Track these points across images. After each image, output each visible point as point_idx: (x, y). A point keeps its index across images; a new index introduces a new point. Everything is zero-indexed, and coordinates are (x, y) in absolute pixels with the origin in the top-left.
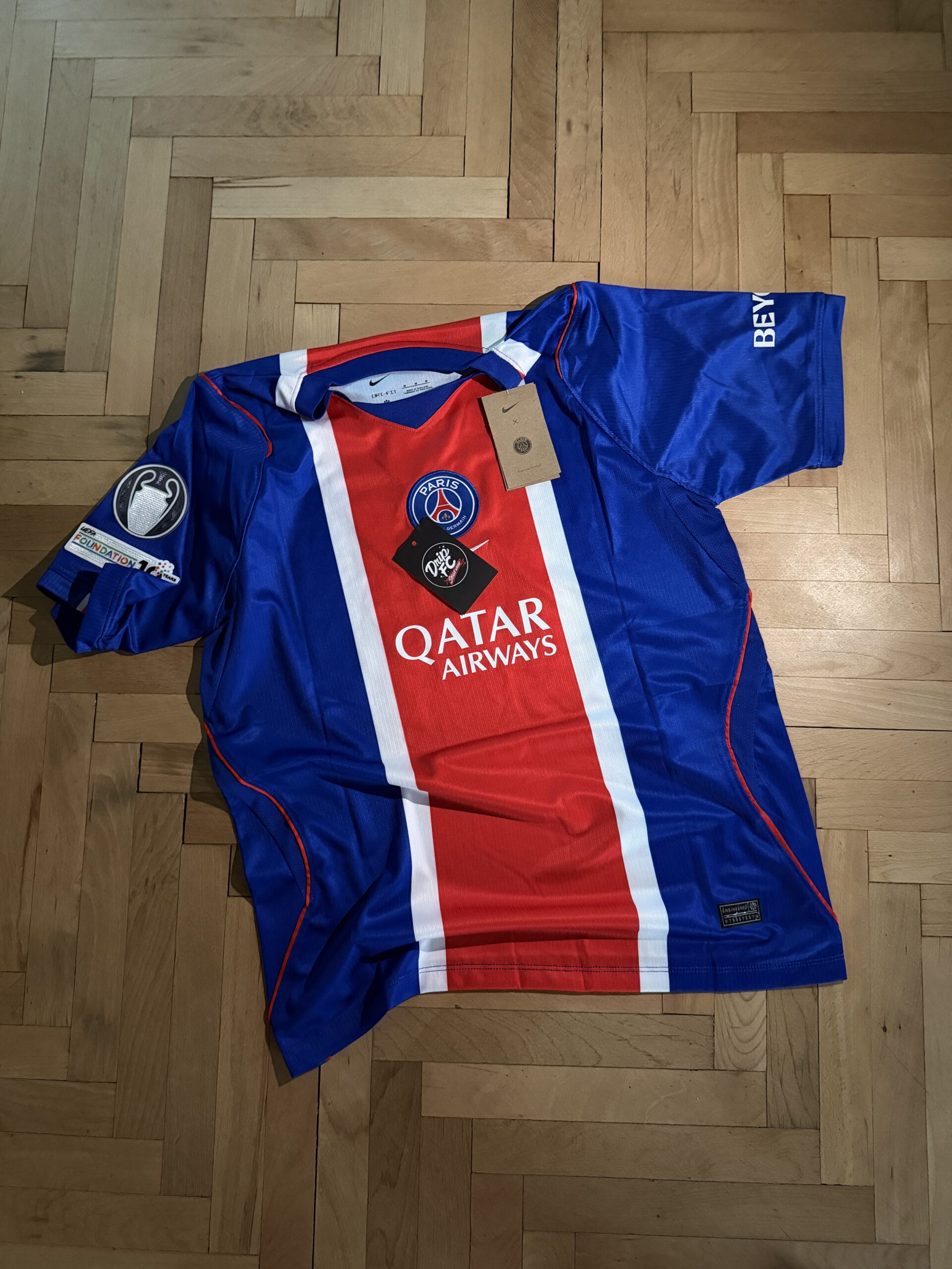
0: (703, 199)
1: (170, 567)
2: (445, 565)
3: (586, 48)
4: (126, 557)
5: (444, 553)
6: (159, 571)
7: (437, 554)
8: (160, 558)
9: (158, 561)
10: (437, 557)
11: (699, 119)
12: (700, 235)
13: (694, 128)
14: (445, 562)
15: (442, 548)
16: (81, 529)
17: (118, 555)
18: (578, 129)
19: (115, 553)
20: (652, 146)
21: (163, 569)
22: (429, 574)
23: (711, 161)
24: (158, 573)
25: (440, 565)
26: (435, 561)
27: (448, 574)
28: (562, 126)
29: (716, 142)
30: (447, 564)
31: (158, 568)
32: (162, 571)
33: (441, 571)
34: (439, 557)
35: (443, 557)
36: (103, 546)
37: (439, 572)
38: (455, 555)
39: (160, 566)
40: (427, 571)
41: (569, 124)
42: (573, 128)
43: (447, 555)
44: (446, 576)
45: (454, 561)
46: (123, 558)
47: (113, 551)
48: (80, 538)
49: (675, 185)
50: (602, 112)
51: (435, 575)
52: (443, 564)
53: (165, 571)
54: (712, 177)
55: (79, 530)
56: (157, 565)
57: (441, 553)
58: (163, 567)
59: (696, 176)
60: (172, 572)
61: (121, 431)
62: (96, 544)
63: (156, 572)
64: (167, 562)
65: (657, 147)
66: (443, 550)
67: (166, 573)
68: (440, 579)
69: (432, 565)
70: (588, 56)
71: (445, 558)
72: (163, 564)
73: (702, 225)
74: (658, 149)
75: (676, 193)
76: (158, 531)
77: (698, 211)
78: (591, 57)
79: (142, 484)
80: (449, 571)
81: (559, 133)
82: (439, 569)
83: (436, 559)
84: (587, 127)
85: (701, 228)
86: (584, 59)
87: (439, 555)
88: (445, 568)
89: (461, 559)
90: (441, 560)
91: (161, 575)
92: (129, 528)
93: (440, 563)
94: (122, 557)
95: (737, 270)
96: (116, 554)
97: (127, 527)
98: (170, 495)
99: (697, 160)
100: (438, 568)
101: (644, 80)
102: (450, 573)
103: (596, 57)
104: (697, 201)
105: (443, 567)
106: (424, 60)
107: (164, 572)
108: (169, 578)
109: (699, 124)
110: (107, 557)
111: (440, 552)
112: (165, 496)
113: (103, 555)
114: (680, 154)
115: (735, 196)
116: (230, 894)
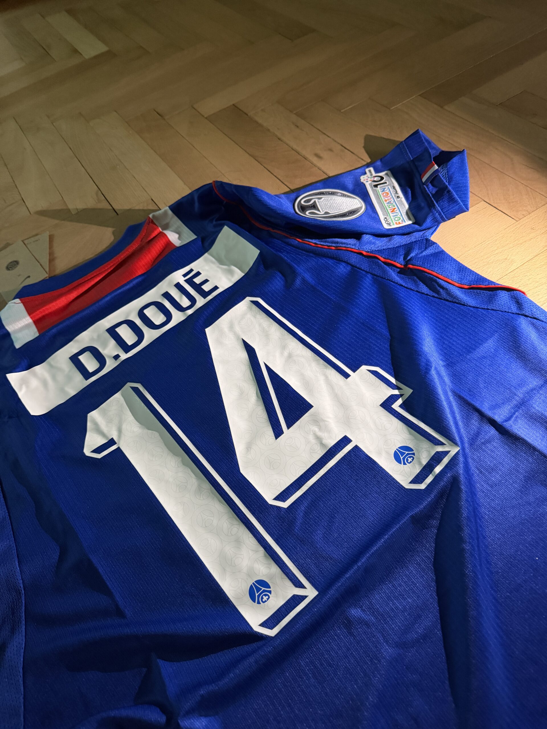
3: (291, 124)
18: (325, 154)
21: (369, 178)
31: (371, 180)
41: (317, 155)
42: (322, 155)
46: (384, 196)
48: (396, 222)
50: (333, 139)
56: (370, 182)
67: (369, 176)
70: (296, 126)
78: (298, 125)
81: (315, 162)
84: (330, 150)
86: (294, 128)
91: (374, 177)
103: (302, 123)
108: (371, 173)
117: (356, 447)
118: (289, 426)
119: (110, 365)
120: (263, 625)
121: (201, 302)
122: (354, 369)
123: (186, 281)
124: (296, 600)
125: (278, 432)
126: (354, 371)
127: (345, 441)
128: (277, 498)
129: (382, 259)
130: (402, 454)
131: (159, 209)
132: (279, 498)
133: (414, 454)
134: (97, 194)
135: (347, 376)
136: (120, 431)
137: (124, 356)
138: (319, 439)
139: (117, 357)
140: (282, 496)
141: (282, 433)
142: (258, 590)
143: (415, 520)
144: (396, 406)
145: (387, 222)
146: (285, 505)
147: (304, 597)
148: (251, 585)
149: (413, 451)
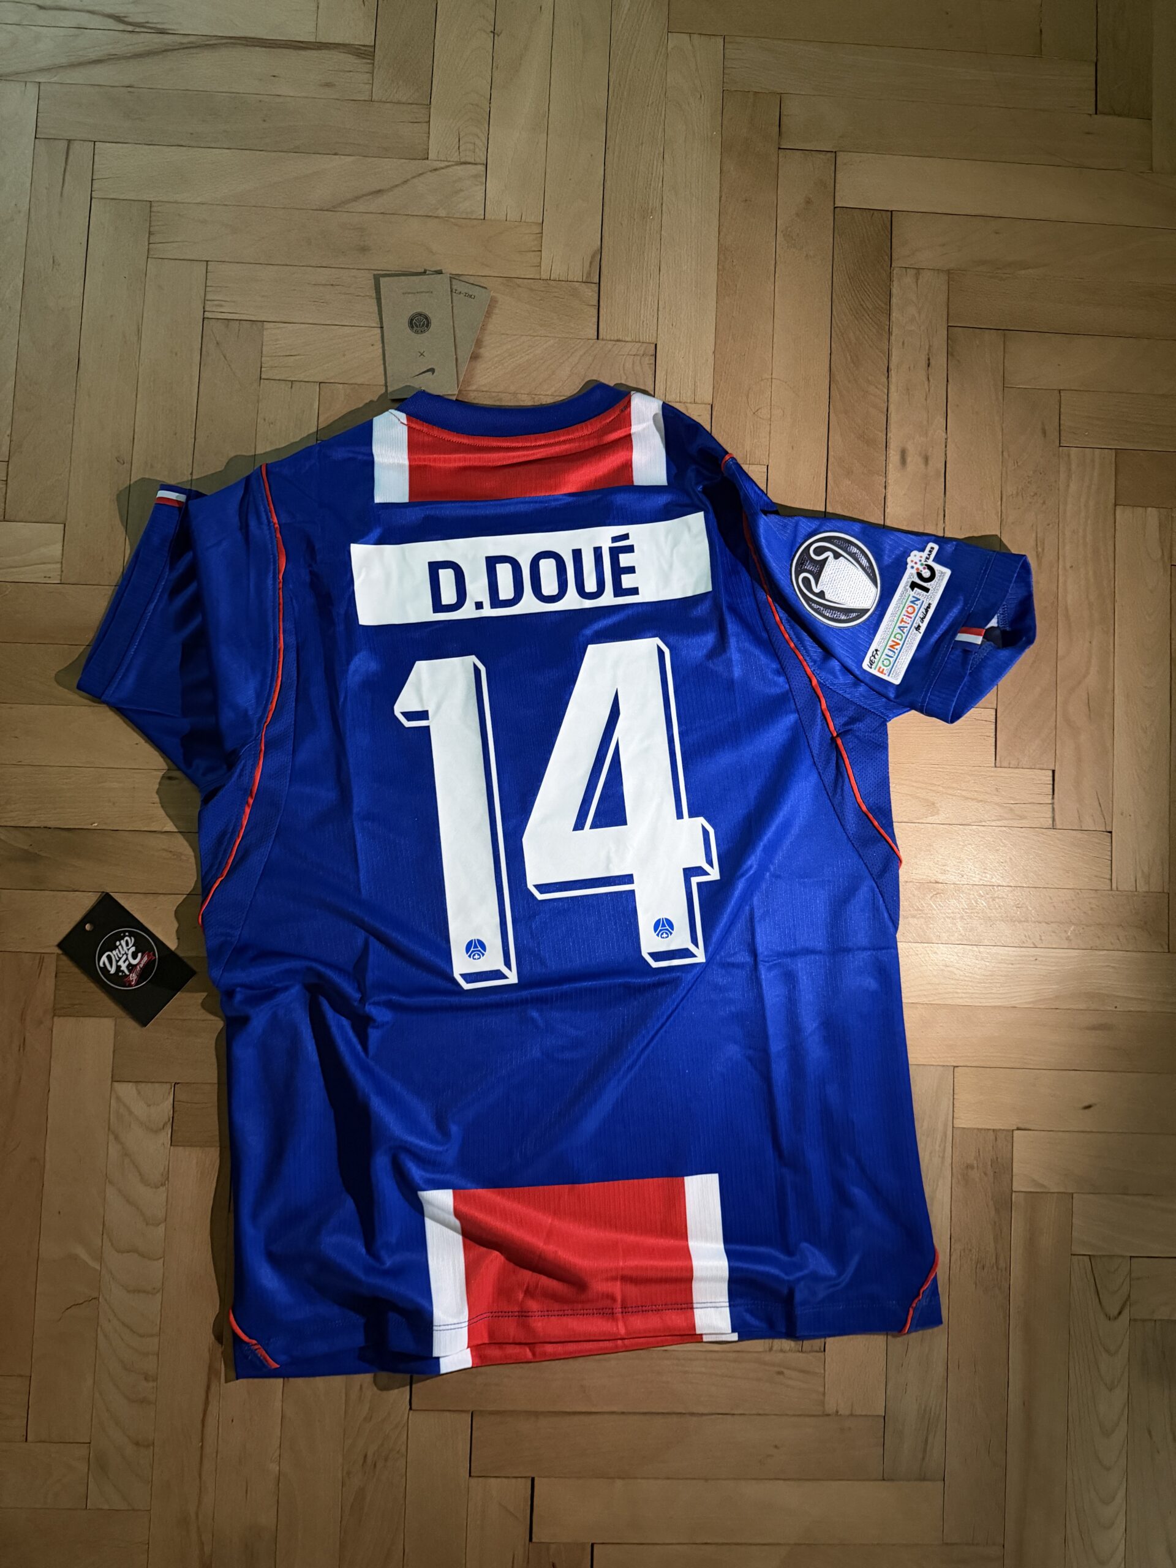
0: (1071, 567)
1: (915, 556)
2: (127, 959)
3: (927, 347)
4: (906, 608)
5: (127, 942)
6: (921, 568)
7: (118, 943)
8: (906, 568)
9: (909, 570)
10: (117, 947)
11: (1069, 456)
12: (1067, 617)
13: (1063, 469)
14: (127, 955)
15: (125, 936)
16: (871, 668)
17: (903, 618)
18: (914, 460)
19: (901, 622)
20: (1010, 489)
21: (919, 563)
22: (104, 969)
23: (1083, 514)
24: (924, 568)
25: (120, 958)
26: (114, 952)
27: (130, 971)
28: (894, 457)
29: (1089, 487)
30: (130, 957)
31: (918, 569)
32: (922, 564)
33: (120, 967)
34: (120, 947)
35: (125, 948)
37: (119, 967)
38: (141, 947)
39: (916, 566)
40: (101, 965)
41: (903, 454)
42: (909, 460)
43: (130, 945)
44: (127, 973)
45: (140, 955)
46: (907, 612)
47: (898, 625)
48: (883, 667)
49: (1037, 545)
50: (946, 439)
51: (113, 971)
52: (125, 957)
53: (920, 561)
54: (1084, 537)
55: (873, 671)
56: (914, 571)
57: (123, 943)
59: (1064, 534)
60: (920, 553)
62: (890, 646)
63: (924, 571)
64: (909, 560)
65: (1015, 492)
66: (127, 938)
67: (923, 559)
68: (119, 977)
69: (109, 958)
70: (929, 359)
71: (128, 949)
72: (913, 564)
73: (1069, 602)
74: (1017, 494)
75: (1038, 556)
77: (1065, 582)
78: (932, 362)
80: (131, 967)
81: (890, 467)
82: (119, 964)
83: (115, 950)
84: (926, 460)
85: (1069, 607)
86: (924, 363)
87: (120, 944)
88: (127, 963)
89: (149, 952)
90: (123, 952)
91: (926, 565)
92: (870, 606)
93: (120, 956)
95: (1112, 665)
96: (903, 621)
97: (869, 609)
98: (830, 554)
99: (1065, 511)
100: (117, 962)
101: (1001, 398)
102: (132, 969)
103: (940, 360)
104: (1065, 569)
105: (124, 962)
106: (714, 352)
107: (923, 562)
108: (929, 555)
109: (1069, 463)
110: (906, 632)
111: (122, 941)
112: (831, 560)
113: (904, 637)
114: (1044, 503)
115: (1111, 565)
116: (472, 1474)
117: (633, 892)
118: (592, 827)
119: (468, 612)
120: (462, 975)
121: (608, 599)
122: (692, 815)
123: (611, 549)
124: (498, 975)
125: (579, 825)
126: (691, 815)
127: (628, 879)
128: (537, 887)
129: (824, 706)
130: (663, 925)
131: (653, 393)
132: (539, 887)
133: (671, 933)
134: (593, 257)
135: (680, 816)
136: (438, 707)
137: (488, 612)
138: (609, 860)
139: (479, 606)
140: (542, 888)
141: (582, 828)
142: (476, 947)
143: (627, 987)
144: (695, 880)
145: (872, 658)
146: (540, 897)
147: (505, 977)
148: (472, 941)
149: (673, 930)
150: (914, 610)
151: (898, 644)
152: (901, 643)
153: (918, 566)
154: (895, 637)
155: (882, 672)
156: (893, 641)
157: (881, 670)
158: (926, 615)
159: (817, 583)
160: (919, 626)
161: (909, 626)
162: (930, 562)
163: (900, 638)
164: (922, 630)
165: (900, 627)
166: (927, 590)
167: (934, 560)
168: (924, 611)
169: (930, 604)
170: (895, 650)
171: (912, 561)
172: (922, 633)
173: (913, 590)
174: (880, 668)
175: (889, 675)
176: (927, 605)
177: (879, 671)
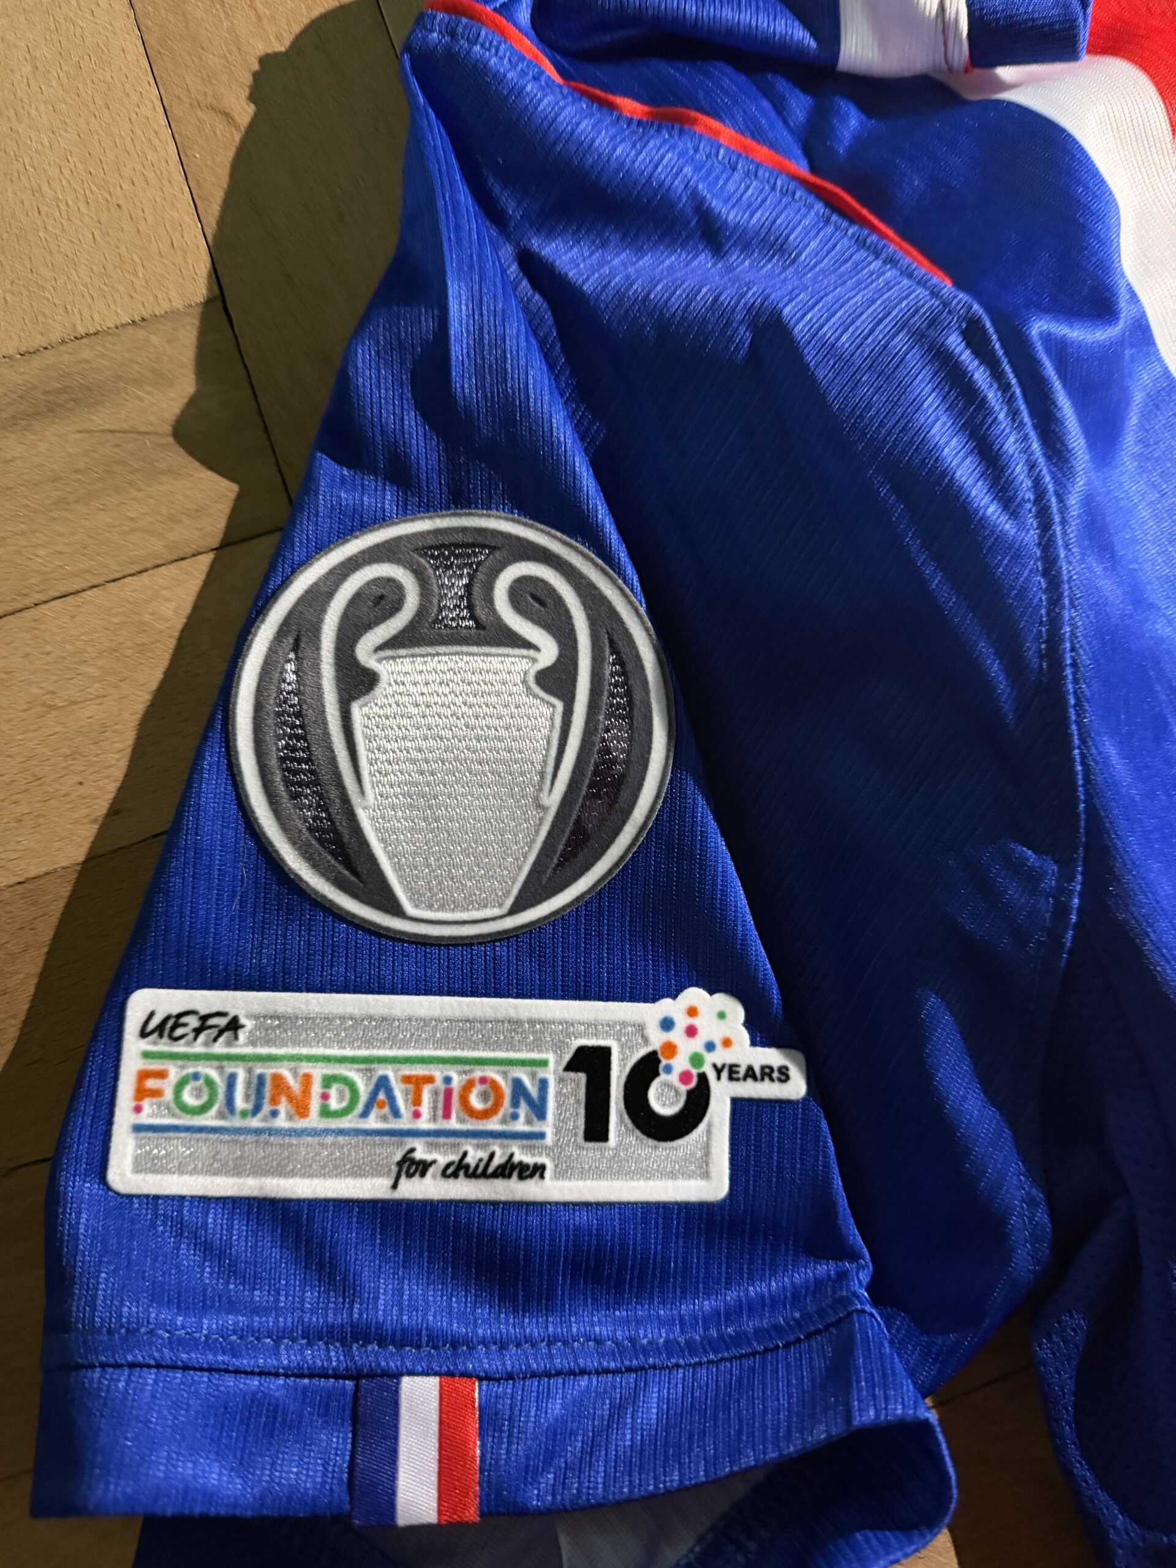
1: (722, 1015)
4: (478, 1073)
6: (680, 1063)
8: (653, 998)
9: (649, 1013)
16: (144, 1034)
17: (430, 1080)
19: (407, 1079)
21: (696, 1045)
24: (685, 1077)
31: (670, 1049)
32: (696, 1060)
36: (317, 1072)
39: (676, 1036)
46: (468, 1086)
47: (389, 1072)
48: (168, 1087)
53: (710, 1047)
55: (133, 1049)
56: (657, 1039)
58: (691, 1031)
60: (745, 1036)
61: (102, 419)
62: (278, 1079)
63: (674, 1078)
64: (694, 995)
67: (721, 1056)
72: (682, 1021)
76: (567, 857)
79: (364, 651)
91: (703, 1078)
92: (409, 909)
94: (457, 1081)
96: (416, 1084)
97: (396, 910)
98: (548, 652)
107: (710, 1058)
108: (750, 1073)
110: (373, 1122)
112: (524, 664)
113: (345, 1123)
150: (486, 1115)
151: (301, 1109)
152: (313, 1120)
153: (687, 1048)
154: (328, 1081)
155: (141, 1093)
156: (307, 1079)
157: (151, 1084)
158: (484, 1175)
159: (394, 643)
160: (423, 1168)
161: (405, 1123)
162: (722, 1095)
163: (334, 1104)
164: (413, 1189)
165: (383, 1083)
166: (596, 1130)
167: (736, 1102)
168: (497, 1161)
169: (538, 1170)
170: (266, 1108)
171: (692, 1012)
172: (398, 1195)
173: (570, 1067)
174: (162, 1075)
175: (138, 1128)
176: (529, 1159)
177: (143, 1075)
